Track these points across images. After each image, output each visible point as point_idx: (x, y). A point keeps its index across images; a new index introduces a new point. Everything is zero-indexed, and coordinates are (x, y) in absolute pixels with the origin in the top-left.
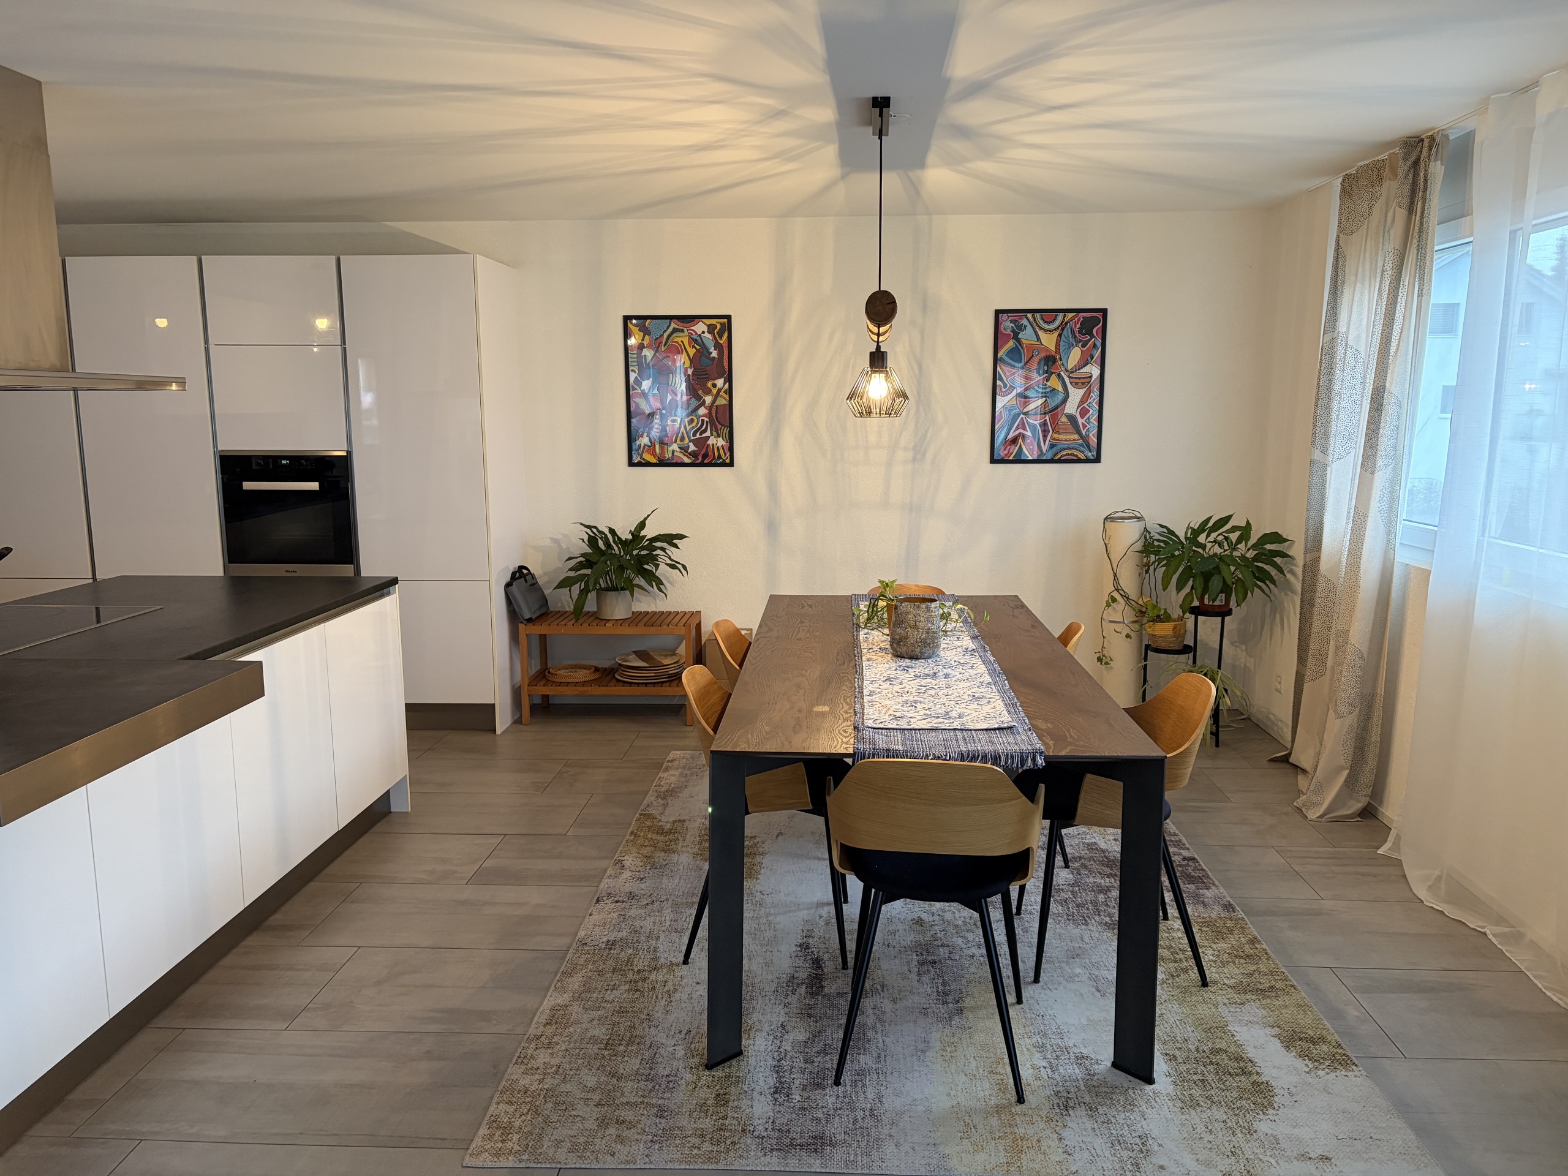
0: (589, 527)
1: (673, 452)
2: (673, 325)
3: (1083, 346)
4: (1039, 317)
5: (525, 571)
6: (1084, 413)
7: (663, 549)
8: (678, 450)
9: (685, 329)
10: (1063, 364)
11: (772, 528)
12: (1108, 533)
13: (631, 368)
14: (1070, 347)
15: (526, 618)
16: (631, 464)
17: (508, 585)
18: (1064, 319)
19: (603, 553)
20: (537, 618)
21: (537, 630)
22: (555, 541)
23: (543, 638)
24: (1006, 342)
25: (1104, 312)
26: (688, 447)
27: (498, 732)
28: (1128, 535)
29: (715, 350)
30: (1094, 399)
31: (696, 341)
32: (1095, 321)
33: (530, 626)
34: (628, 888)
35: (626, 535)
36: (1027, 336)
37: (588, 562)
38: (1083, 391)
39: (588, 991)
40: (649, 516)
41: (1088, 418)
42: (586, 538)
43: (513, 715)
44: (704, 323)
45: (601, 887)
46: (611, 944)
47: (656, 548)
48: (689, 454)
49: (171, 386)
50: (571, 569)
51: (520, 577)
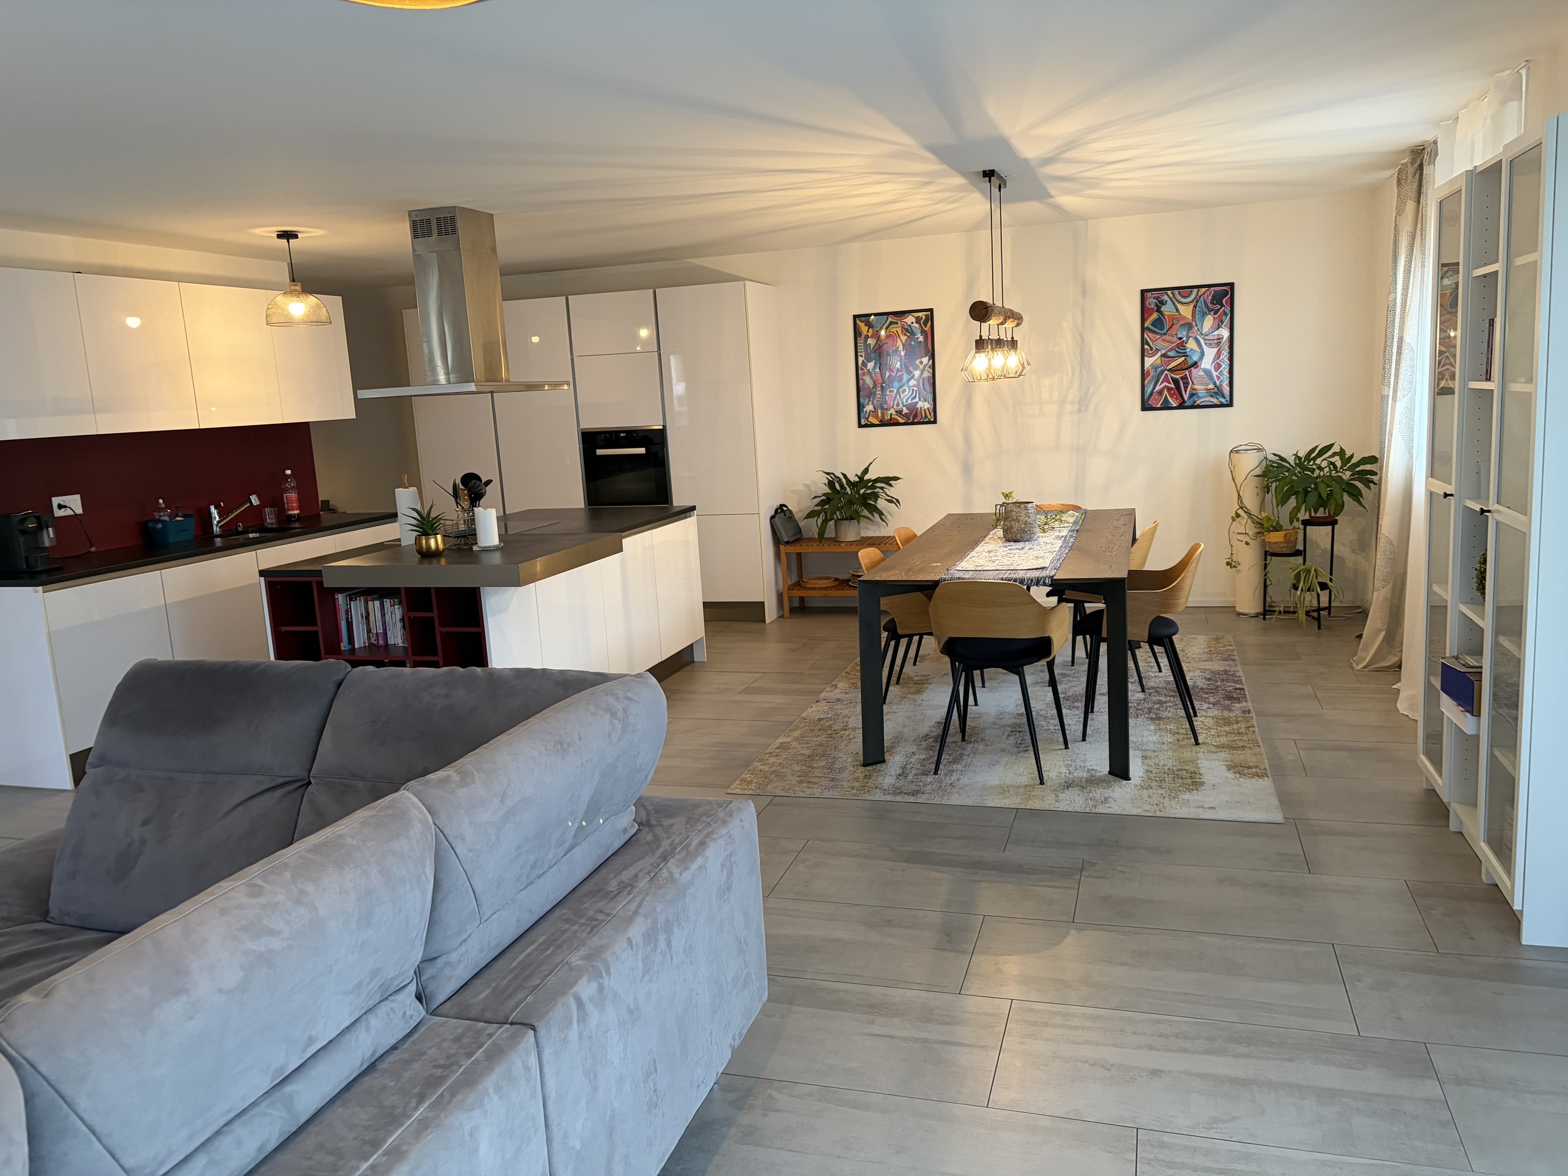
0: (828, 474)
1: (891, 415)
2: (890, 319)
3: (1215, 314)
4: (1177, 293)
5: (785, 509)
6: (1218, 367)
7: (882, 488)
8: (895, 413)
9: (899, 322)
10: (1198, 329)
11: (967, 469)
12: (1234, 462)
13: (859, 354)
14: (1204, 315)
15: (785, 541)
16: (860, 426)
17: (772, 517)
18: (1198, 293)
19: (838, 492)
20: (793, 542)
21: (794, 549)
22: (806, 486)
23: (799, 555)
24: (1152, 314)
25: (1231, 285)
26: (902, 411)
27: (767, 622)
28: (1250, 463)
29: (921, 335)
30: (1226, 356)
31: (907, 330)
32: (1225, 293)
33: (788, 546)
34: (837, 696)
35: (853, 478)
36: (1167, 309)
37: (827, 500)
38: (1216, 350)
39: (804, 737)
40: (871, 463)
41: (1221, 371)
42: (827, 482)
43: (778, 613)
44: (913, 316)
45: (820, 696)
46: (820, 720)
47: (876, 487)
48: (903, 416)
49: (545, 387)
50: (817, 505)
51: (781, 512)
